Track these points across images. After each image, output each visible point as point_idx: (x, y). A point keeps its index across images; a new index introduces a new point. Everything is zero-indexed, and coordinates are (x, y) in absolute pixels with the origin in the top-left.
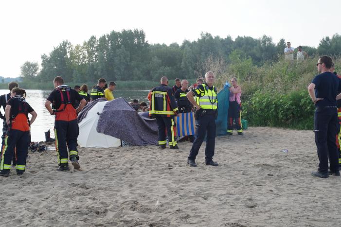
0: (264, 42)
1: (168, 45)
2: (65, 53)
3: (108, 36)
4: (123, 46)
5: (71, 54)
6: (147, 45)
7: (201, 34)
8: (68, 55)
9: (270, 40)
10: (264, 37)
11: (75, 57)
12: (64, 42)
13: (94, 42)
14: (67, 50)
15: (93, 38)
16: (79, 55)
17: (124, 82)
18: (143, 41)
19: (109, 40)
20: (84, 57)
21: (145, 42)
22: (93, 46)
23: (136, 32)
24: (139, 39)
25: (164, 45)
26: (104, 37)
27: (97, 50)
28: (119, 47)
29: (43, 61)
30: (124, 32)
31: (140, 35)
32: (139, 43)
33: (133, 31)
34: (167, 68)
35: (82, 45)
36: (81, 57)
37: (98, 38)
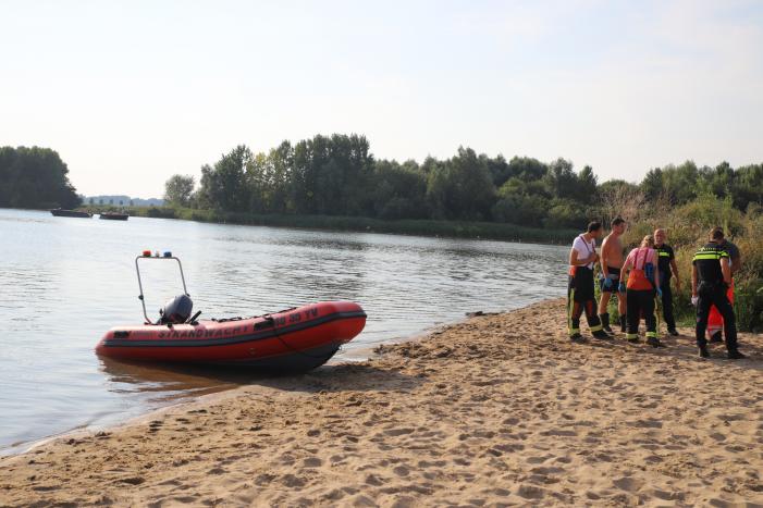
0: (558, 169)
1: (401, 163)
2: (240, 165)
3: (310, 141)
4: (332, 160)
5: (250, 167)
6: (370, 160)
7: (459, 150)
8: (245, 170)
9: (569, 166)
10: (560, 161)
11: (254, 174)
12: (239, 147)
13: (286, 152)
14: (244, 162)
15: (286, 144)
16: (262, 171)
17: (332, 218)
18: (365, 154)
19: (311, 148)
20: (269, 174)
21: (368, 155)
22: (285, 157)
23: (355, 138)
24: (358, 151)
25: (395, 163)
26: (304, 143)
27: (290, 165)
28: (325, 161)
29: (205, 176)
30: (336, 138)
31: (361, 145)
32: (358, 157)
33: (349, 136)
34: (402, 200)
35: (267, 154)
36: (265, 173)
37: (293, 145)
